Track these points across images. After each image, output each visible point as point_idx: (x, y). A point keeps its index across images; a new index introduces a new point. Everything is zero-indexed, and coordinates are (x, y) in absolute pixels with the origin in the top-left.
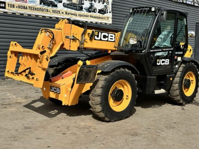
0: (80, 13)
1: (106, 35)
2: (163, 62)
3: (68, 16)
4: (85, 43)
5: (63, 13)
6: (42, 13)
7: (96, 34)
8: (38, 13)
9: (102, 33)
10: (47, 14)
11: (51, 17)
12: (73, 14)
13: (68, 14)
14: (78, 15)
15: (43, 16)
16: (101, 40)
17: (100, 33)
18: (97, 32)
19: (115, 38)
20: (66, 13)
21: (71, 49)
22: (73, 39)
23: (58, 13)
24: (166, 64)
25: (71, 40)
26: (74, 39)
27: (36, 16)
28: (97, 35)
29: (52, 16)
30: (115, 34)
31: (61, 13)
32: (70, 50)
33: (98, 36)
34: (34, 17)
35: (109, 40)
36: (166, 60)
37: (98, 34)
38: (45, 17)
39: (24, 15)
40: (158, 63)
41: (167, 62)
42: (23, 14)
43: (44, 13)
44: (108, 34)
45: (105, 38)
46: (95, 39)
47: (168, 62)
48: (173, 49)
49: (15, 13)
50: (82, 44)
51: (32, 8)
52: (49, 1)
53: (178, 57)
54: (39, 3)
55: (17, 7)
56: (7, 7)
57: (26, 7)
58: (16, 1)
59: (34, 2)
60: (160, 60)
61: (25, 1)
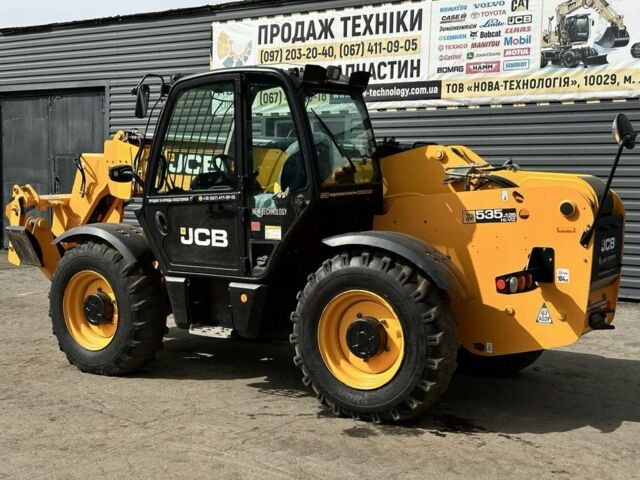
2: (203, 237)
5: (628, 79)
6: (547, 93)
8: (533, 94)
10: (564, 92)
11: (583, 101)
15: (551, 102)
23: (609, 81)
24: (215, 244)
28: (173, 160)
29: (582, 96)
31: (620, 79)
34: (523, 108)
36: (214, 232)
38: (559, 102)
39: (493, 106)
41: (219, 238)
42: (488, 105)
43: (554, 93)
44: (202, 156)
47: (224, 238)
48: (233, 197)
49: (466, 107)
51: (515, 84)
52: (574, 50)
53: (266, 227)
54: (538, 63)
55: (469, 89)
56: (444, 93)
57: (497, 83)
58: (469, 71)
59: (523, 64)
60: (191, 230)
61: (494, 66)
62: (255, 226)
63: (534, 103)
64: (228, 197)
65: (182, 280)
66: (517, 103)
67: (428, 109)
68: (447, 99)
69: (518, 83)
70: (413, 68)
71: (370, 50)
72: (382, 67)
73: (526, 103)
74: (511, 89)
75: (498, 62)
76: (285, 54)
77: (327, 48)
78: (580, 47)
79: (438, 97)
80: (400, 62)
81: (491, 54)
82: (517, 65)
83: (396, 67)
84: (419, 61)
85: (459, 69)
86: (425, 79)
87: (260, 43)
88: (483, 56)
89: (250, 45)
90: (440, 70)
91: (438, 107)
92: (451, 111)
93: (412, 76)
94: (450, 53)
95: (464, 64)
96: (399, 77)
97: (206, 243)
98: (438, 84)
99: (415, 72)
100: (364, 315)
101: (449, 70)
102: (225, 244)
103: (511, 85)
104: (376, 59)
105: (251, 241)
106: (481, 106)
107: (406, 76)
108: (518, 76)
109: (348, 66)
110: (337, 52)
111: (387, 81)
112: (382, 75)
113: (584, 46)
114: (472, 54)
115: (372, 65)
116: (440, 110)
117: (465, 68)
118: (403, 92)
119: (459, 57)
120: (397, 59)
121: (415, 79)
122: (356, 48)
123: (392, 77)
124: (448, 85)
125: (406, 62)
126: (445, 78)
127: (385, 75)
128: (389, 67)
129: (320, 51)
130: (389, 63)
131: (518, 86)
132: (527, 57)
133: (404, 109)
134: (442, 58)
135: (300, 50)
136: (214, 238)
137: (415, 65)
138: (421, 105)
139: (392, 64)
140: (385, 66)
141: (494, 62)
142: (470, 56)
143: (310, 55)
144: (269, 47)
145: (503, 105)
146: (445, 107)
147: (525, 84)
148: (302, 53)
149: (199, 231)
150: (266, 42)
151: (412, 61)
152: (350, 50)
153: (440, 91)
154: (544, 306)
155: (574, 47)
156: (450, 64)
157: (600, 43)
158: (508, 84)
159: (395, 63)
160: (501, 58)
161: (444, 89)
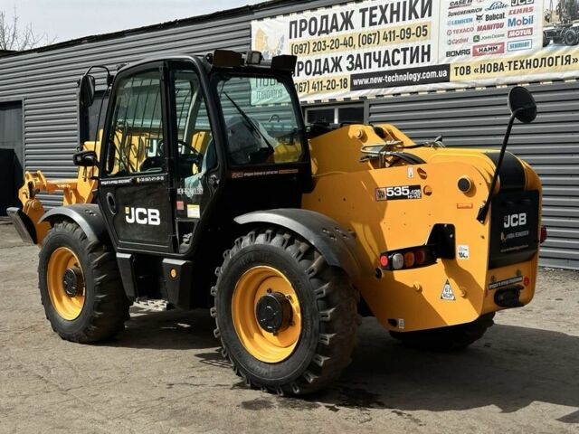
2: (142, 216)
6: (550, 72)
8: (536, 73)
10: (566, 70)
24: (151, 223)
34: (527, 87)
36: (150, 211)
38: (560, 81)
40: (127, 217)
41: (153, 217)
42: (494, 86)
43: (556, 71)
47: (157, 217)
48: (162, 178)
49: (473, 88)
51: (519, 64)
52: (574, 28)
53: (189, 206)
54: (540, 42)
55: (476, 71)
56: (452, 77)
57: (502, 64)
58: (475, 54)
59: (526, 44)
60: (133, 209)
61: (499, 47)
62: (180, 206)
63: (538, 82)
64: (158, 178)
65: (128, 256)
66: (522, 83)
67: (438, 92)
68: (456, 82)
69: (522, 63)
70: (423, 53)
71: (385, 39)
72: (396, 53)
73: (530, 83)
74: (515, 69)
75: (503, 44)
76: (312, 46)
77: (347, 39)
79: (447, 80)
80: (412, 48)
81: (495, 36)
82: (520, 45)
83: (408, 53)
84: (429, 46)
85: (466, 52)
86: (434, 64)
87: (290, 37)
88: (488, 38)
89: (282, 39)
90: (448, 54)
91: (447, 90)
92: (460, 93)
93: (423, 61)
94: (458, 37)
95: (471, 48)
96: (412, 62)
97: (144, 222)
98: (447, 67)
99: (426, 57)
100: (274, 290)
101: (457, 53)
102: (158, 223)
103: (515, 65)
104: (390, 47)
105: (177, 219)
106: (487, 87)
107: (417, 62)
108: (521, 57)
109: (366, 55)
110: (356, 42)
111: (401, 66)
112: (396, 61)
114: (478, 37)
115: (387, 52)
116: (449, 92)
117: (471, 51)
118: (415, 77)
119: (466, 40)
120: (409, 45)
121: (426, 64)
122: (373, 37)
123: (405, 63)
124: (456, 68)
125: (418, 48)
126: (454, 61)
127: (399, 62)
128: (402, 53)
129: (342, 42)
130: (402, 49)
131: (522, 66)
132: (529, 37)
133: (417, 92)
134: (450, 42)
135: (325, 42)
136: (150, 217)
137: (426, 50)
138: (431, 89)
139: (405, 50)
140: (399, 52)
141: (499, 44)
142: (476, 39)
143: (334, 46)
144: (298, 41)
145: (508, 85)
146: (454, 89)
147: (529, 64)
148: (327, 44)
149: (139, 210)
150: (296, 37)
151: (423, 47)
152: (367, 39)
153: (449, 74)
154: (447, 283)
155: (574, 25)
156: (458, 47)
158: (512, 64)
159: (407, 49)
160: (505, 40)
161: (453, 72)
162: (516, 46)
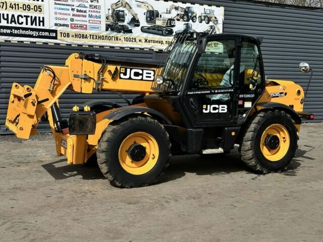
0: (168, 39)
1: (139, 73)
2: (215, 109)
3: (149, 45)
4: (104, 83)
5: (140, 41)
7: (121, 71)
8: (103, 42)
9: (131, 69)
10: (116, 43)
11: (123, 48)
12: (157, 42)
13: (149, 41)
14: (164, 42)
15: (111, 47)
16: (130, 78)
17: (128, 70)
18: (124, 69)
19: (154, 75)
20: (146, 41)
21: (83, 92)
22: (85, 79)
23: (133, 40)
25: (83, 80)
26: (87, 79)
27: (100, 46)
28: (124, 72)
29: (124, 46)
30: (154, 71)
31: (137, 40)
32: (81, 93)
33: (125, 74)
34: (98, 48)
35: (144, 79)
36: (221, 106)
37: (126, 71)
38: (113, 47)
39: (84, 46)
40: (204, 110)
41: (223, 109)
42: (81, 45)
43: (112, 43)
44: (143, 70)
45: (138, 76)
46: (120, 78)
48: (232, 90)
49: (70, 45)
50: (99, 84)
51: (95, 37)
52: (119, 25)
53: (245, 102)
54: (105, 28)
55: (73, 36)
57: (86, 35)
58: (72, 28)
59: (98, 28)
60: (209, 106)
61: (84, 26)
66: (95, 46)
68: (61, 40)
71: (12, 7)
72: (20, 17)
74: (93, 39)
75: (86, 25)
78: (121, 24)
79: (56, 38)
80: (32, 17)
81: (82, 21)
82: (95, 28)
84: (43, 18)
85: (67, 26)
86: (47, 28)
88: (78, 21)
90: (56, 25)
91: (55, 44)
92: (63, 46)
94: (61, 17)
95: (69, 24)
96: (32, 25)
98: (56, 31)
99: (41, 23)
101: (61, 25)
102: (226, 111)
104: (16, 13)
106: (78, 45)
107: (36, 25)
108: (96, 33)
112: (20, 22)
113: (123, 24)
114: (73, 19)
115: (13, 15)
118: (34, 33)
119: (66, 19)
120: (30, 15)
123: (27, 24)
124: (61, 33)
125: (36, 17)
126: (59, 29)
130: (25, 16)
132: (99, 25)
133: (35, 42)
134: (57, 19)
136: (220, 108)
137: (41, 20)
138: (46, 42)
145: (89, 46)
146: (59, 44)
147: (99, 37)
149: (213, 106)
151: (39, 17)
153: (56, 35)
155: (119, 24)
156: (62, 22)
157: (129, 24)
158: (92, 36)
159: (28, 17)
160: (87, 23)
161: (59, 35)
162: (93, 28)
